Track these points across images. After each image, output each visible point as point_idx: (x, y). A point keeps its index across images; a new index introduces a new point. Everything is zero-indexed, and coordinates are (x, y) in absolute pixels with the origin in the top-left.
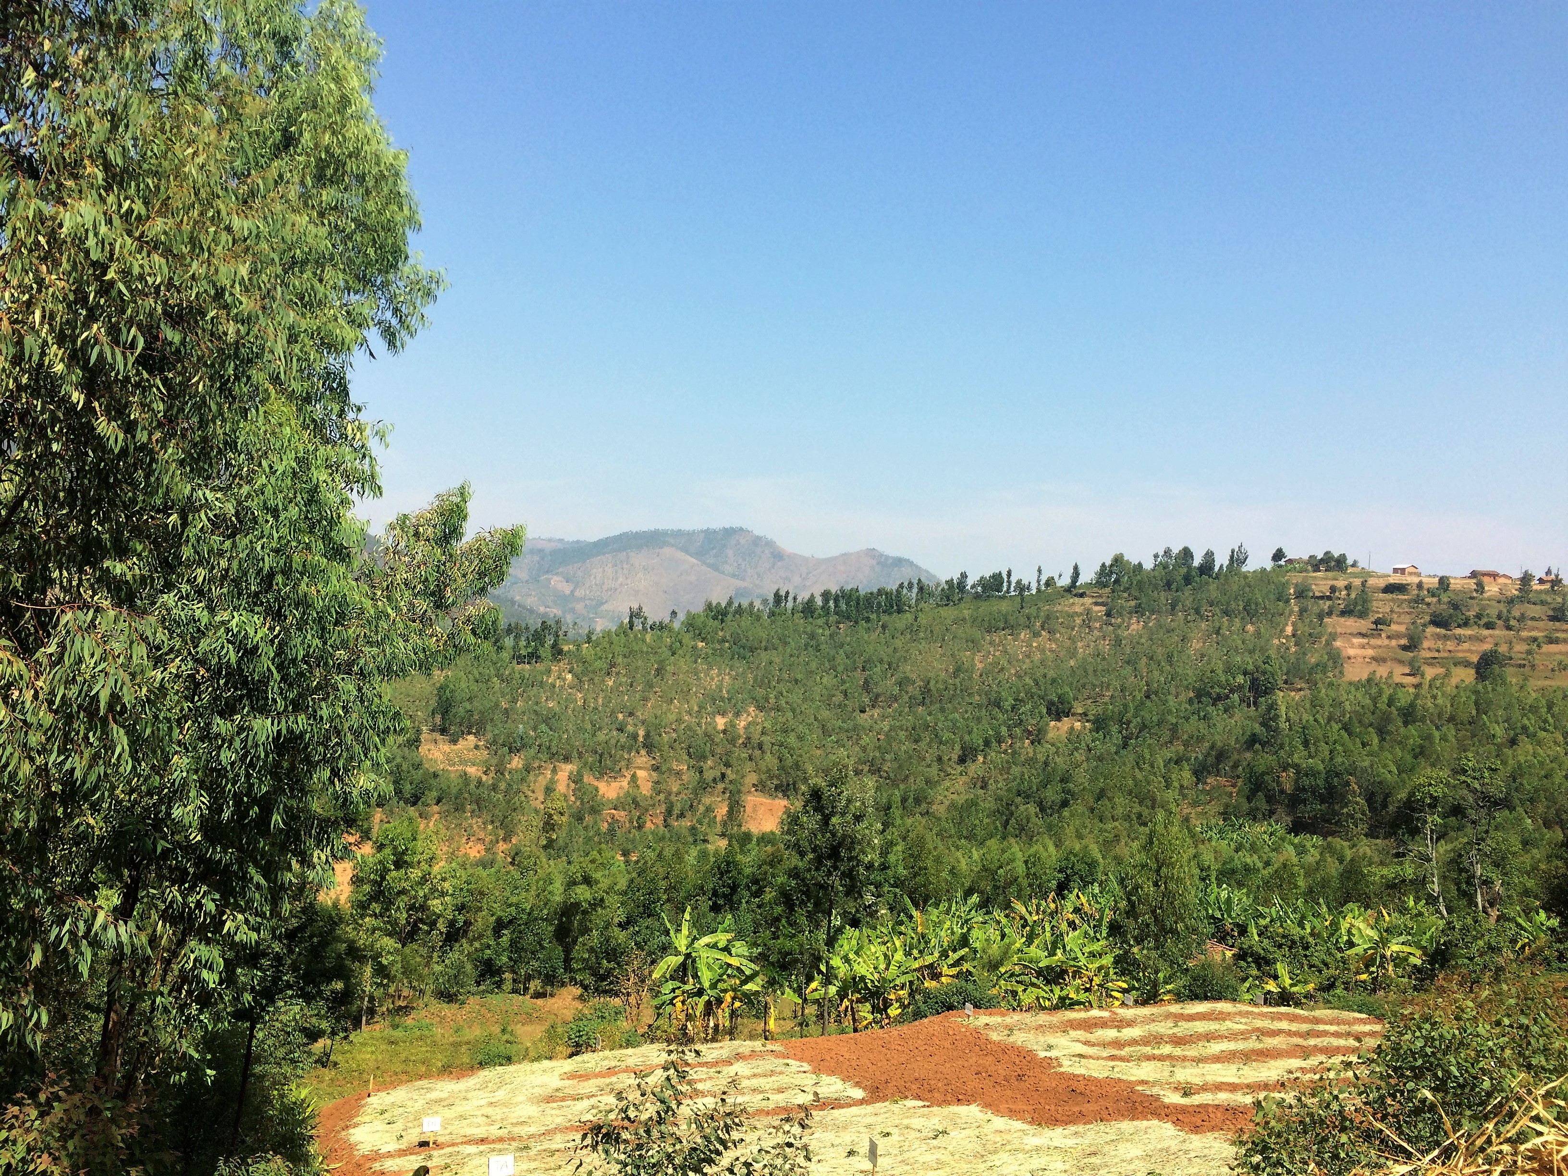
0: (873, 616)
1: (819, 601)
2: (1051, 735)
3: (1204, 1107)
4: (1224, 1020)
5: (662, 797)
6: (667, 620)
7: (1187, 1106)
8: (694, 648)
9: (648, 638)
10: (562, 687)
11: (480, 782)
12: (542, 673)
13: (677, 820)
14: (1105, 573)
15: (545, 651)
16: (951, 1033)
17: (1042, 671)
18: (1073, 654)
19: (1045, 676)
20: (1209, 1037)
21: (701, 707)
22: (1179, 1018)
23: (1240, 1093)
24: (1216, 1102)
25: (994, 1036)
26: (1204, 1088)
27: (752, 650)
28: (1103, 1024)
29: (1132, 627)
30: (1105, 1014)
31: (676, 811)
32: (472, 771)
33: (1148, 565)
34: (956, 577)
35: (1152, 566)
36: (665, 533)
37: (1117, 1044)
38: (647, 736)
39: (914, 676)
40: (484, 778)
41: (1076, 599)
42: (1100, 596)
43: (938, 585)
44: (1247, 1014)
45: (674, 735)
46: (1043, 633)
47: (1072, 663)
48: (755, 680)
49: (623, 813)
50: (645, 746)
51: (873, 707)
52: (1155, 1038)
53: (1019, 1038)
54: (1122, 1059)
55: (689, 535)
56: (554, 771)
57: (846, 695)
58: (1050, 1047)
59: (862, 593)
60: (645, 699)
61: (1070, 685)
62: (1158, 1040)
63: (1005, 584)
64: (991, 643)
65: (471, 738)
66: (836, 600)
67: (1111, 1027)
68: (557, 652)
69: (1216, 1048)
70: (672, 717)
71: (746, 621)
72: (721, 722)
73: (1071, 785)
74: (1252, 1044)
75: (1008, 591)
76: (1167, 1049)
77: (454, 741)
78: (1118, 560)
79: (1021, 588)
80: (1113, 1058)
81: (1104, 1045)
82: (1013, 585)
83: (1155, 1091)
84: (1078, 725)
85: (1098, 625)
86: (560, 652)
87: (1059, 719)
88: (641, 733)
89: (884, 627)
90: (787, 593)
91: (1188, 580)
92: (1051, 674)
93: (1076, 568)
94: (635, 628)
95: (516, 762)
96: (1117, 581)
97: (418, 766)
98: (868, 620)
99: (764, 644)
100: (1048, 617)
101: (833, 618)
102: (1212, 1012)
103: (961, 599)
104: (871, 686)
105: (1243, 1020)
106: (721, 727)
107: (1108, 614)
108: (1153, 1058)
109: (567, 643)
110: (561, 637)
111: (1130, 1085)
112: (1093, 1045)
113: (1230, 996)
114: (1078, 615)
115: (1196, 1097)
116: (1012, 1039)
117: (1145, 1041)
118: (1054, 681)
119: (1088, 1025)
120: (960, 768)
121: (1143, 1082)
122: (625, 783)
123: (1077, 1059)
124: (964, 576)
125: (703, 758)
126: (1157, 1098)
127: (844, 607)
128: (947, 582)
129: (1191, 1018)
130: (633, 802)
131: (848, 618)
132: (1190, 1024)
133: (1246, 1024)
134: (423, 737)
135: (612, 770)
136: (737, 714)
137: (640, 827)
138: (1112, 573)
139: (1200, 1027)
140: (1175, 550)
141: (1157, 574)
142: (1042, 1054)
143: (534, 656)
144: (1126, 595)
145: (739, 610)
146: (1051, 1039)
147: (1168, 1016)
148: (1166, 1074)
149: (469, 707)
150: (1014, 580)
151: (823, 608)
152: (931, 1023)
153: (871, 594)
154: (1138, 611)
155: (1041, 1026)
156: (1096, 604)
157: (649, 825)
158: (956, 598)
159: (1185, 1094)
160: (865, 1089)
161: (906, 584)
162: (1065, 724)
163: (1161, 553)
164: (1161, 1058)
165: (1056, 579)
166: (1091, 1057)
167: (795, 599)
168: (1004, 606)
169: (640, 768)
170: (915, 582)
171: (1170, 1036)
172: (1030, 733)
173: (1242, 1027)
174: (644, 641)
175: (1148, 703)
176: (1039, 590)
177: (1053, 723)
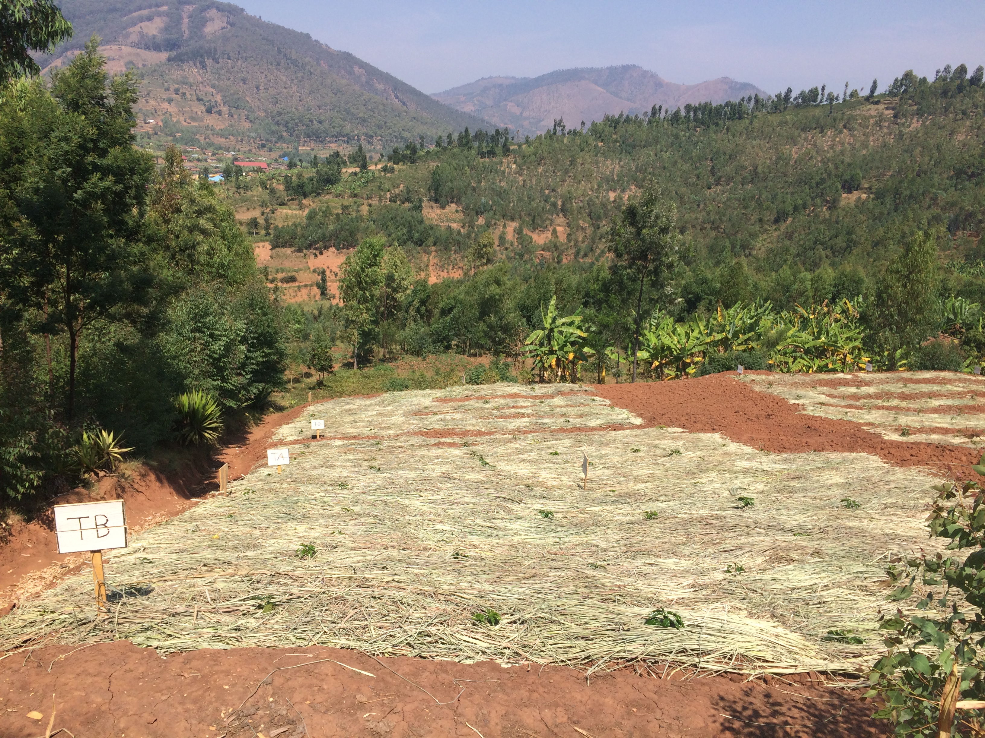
0: (721, 122)
1: (683, 113)
2: (843, 203)
3: (917, 444)
4: (945, 384)
5: (572, 243)
6: (578, 128)
7: (902, 443)
8: (596, 146)
9: (565, 140)
10: (509, 173)
11: (459, 232)
12: (497, 164)
13: (583, 258)
14: (897, 84)
15: (499, 150)
16: (724, 384)
17: (841, 157)
18: (865, 145)
19: (842, 162)
20: (931, 395)
21: (599, 186)
22: (907, 381)
23: (951, 435)
24: (929, 441)
25: (757, 388)
26: (921, 430)
27: (634, 147)
28: (846, 383)
29: (913, 125)
30: (849, 377)
31: (582, 253)
32: (454, 226)
33: (931, 79)
34: (783, 92)
35: (933, 80)
36: (582, 70)
37: (855, 397)
38: (563, 204)
39: (747, 164)
40: (462, 230)
41: (873, 106)
42: (891, 103)
43: (770, 98)
44: (965, 381)
45: (581, 204)
46: (845, 131)
47: (864, 152)
48: (636, 168)
49: (548, 254)
50: (562, 211)
51: (717, 185)
52: (887, 394)
53: (776, 390)
54: (856, 407)
55: (598, 72)
56: (505, 226)
57: (698, 177)
58: (799, 397)
59: (714, 105)
60: (563, 181)
61: (861, 168)
62: (889, 395)
63: (820, 97)
64: (806, 139)
65: (453, 205)
66: (695, 111)
67: (852, 386)
68: (506, 151)
69: (935, 403)
70: (580, 192)
71: (631, 128)
72: (612, 196)
73: (854, 236)
74: (967, 401)
75: (821, 102)
76: (895, 402)
77: (443, 207)
78: (908, 76)
79: (831, 98)
80: (849, 406)
81: (844, 397)
82: (826, 96)
83: (877, 430)
84: (864, 196)
85: (886, 124)
86: (508, 150)
87: (850, 192)
88: (560, 203)
89: (728, 129)
90: (660, 107)
91: (960, 89)
92: (847, 160)
93: (875, 83)
94: (557, 134)
95: (481, 221)
96: (905, 91)
97: (421, 222)
98: (717, 125)
99: (643, 143)
100: (849, 119)
101: (692, 124)
102: (937, 378)
103: (785, 108)
104: (716, 171)
105: (961, 385)
106: (612, 199)
107: (896, 116)
108: (883, 408)
109: (514, 144)
110: (510, 140)
111: (858, 426)
112: (836, 397)
113: (953, 368)
114: (872, 117)
115: (913, 436)
116: (770, 391)
117: (878, 396)
118: (849, 165)
119: (834, 384)
120: (774, 227)
121: (869, 424)
122: (549, 235)
123: (819, 406)
124: (789, 91)
125: (599, 218)
126: (878, 436)
127: (700, 116)
128: (776, 96)
129: (918, 382)
130: (554, 247)
131: (703, 123)
132: (917, 386)
133: (963, 387)
134: (423, 205)
135: (541, 226)
136: (623, 191)
137: (558, 262)
138: (901, 85)
139: (925, 388)
140: (953, 68)
141: (937, 85)
142: (792, 402)
143: (491, 153)
144: (910, 102)
145: (628, 120)
146: (801, 392)
147: (899, 380)
148: (891, 419)
149: (451, 186)
150: (826, 92)
151: (685, 117)
152: (713, 378)
153: (721, 106)
154: (919, 113)
155: (796, 383)
156: (887, 108)
157: (565, 261)
158: (782, 108)
159: (903, 434)
160: (644, 419)
161: (746, 99)
162: (854, 196)
163: (942, 69)
164: (888, 408)
165: (859, 91)
166: (831, 405)
167: (666, 111)
168: (817, 112)
169: (559, 225)
170: (753, 96)
171: (898, 394)
172: (827, 202)
173: (960, 389)
174: (562, 142)
175: (919, 180)
176: (844, 99)
177: (845, 195)
